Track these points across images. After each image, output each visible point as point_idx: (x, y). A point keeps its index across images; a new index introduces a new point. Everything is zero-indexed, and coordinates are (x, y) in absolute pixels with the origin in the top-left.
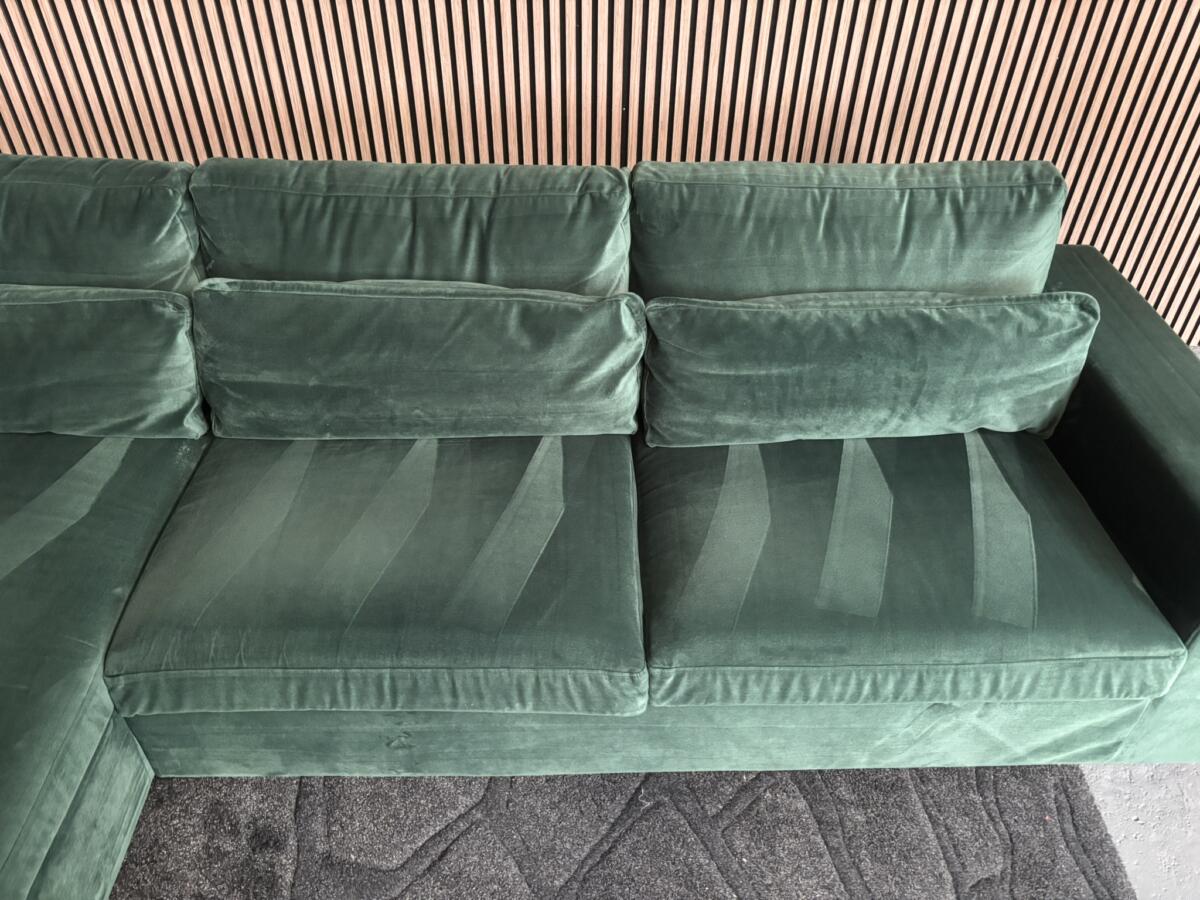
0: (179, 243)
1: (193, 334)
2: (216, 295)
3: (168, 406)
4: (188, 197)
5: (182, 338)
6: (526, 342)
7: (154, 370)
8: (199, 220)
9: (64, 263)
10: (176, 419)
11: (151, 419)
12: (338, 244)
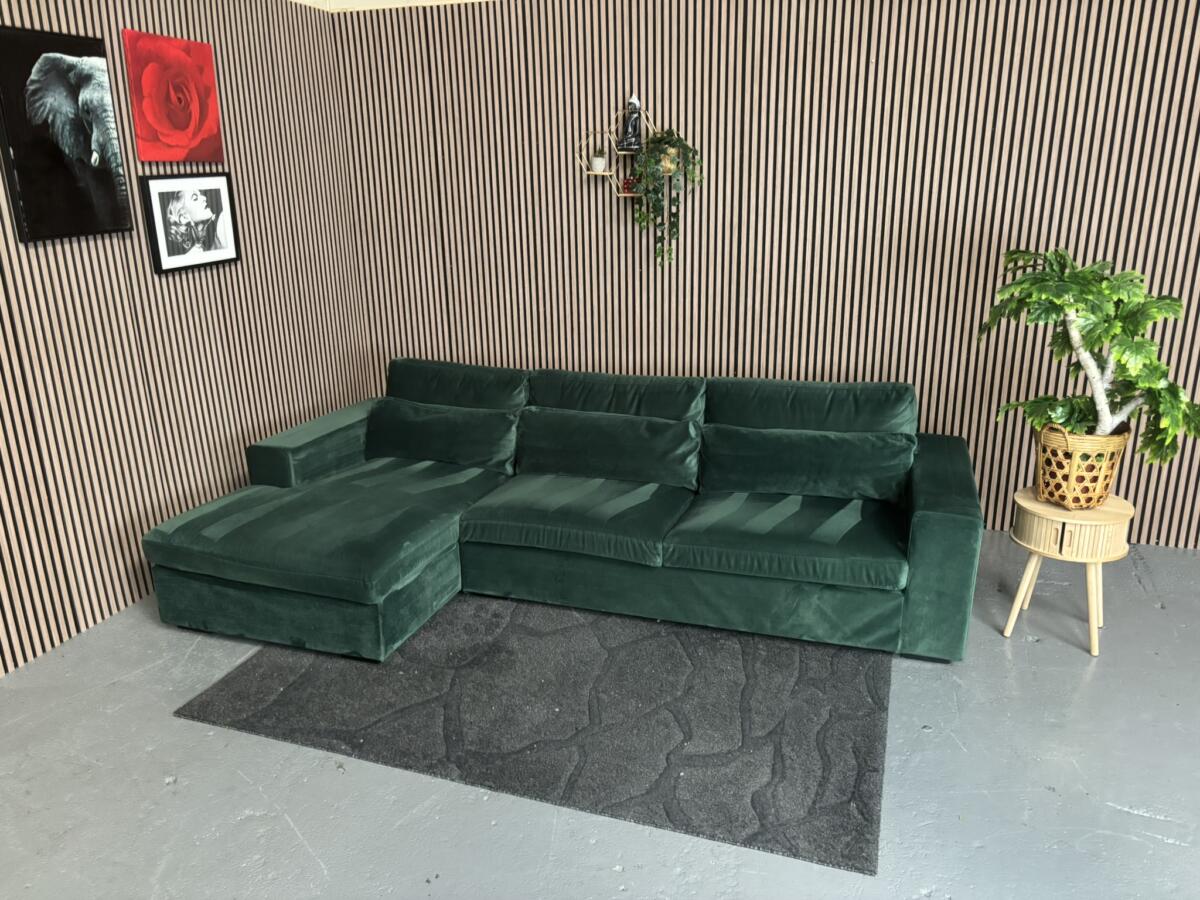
0: (522, 396)
1: (518, 428)
2: (530, 411)
3: (501, 456)
4: (529, 380)
5: (514, 428)
6: (646, 435)
7: (500, 439)
8: (531, 389)
9: (479, 401)
10: (503, 463)
11: (495, 460)
12: (582, 399)
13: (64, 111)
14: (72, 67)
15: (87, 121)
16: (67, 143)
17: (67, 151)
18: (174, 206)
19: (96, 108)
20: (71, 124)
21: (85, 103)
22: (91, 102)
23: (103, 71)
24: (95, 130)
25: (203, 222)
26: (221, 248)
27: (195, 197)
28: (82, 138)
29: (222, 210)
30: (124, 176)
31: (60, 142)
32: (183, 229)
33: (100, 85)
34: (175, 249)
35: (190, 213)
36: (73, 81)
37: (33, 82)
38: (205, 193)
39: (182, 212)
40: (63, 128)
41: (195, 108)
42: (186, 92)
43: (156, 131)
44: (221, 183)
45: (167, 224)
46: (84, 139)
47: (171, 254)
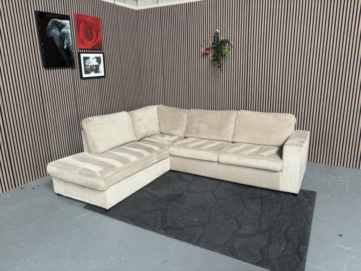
14: (60, 23)
15: (64, 37)
16: (58, 43)
17: (58, 45)
18: (87, 61)
19: (66, 33)
20: (59, 38)
21: (63, 33)
22: (65, 32)
23: (68, 24)
24: (66, 39)
25: (96, 66)
26: (100, 73)
27: (93, 59)
28: (62, 42)
29: (101, 63)
30: (73, 52)
31: (56, 42)
32: (89, 67)
33: (68, 28)
34: (87, 72)
35: (91, 63)
36: (60, 26)
37: (49, 26)
38: (96, 58)
39: (90, 62)
41: (95, 35)
42: (92, 30)
43: (83, 41)
44: (101, 55)
45: (85, 65)
46: (63, 42)
47: (86, 73)
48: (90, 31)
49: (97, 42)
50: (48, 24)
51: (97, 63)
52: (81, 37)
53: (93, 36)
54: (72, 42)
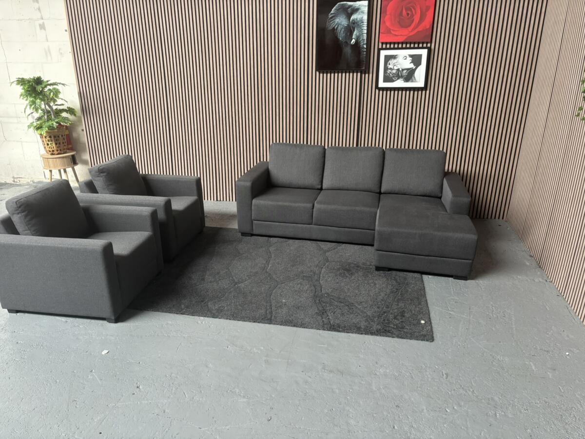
13: (343, 23)
14: (350, 6)
15: (353, 27)
16: (341, 36)
17: (341, 39)
18: (392, 62)
19: (358, 21)
20: (344, 29)
21: (352, 21)
22: (357, 19)
23: (365, 6)
24: (356, 30)
25: (408, 69)
26: (416, 82)
27: (405, 58)
28: (348, 34)
29: (420, 64)
31: (339, 36)
32: (394, 71)
33: (363, 12)
34: (387, 79)
35: (399, 64)
36: (349, 12)
37: (332, 14)
38: (411, 56)
39: (396, 64)
40: (341, 30)
41: (417, 18)
42: (413, 10)
43: (390, 29)
44: (424, 53)
45: (386, 69)
46: (350, 35)
47: (385, 81)
48: (409, 12)
49: (420, 29)
50: (331, 11)
51: (412, 66)
52: (388, 24)
53: (413, 20)
54: (367, 33)
